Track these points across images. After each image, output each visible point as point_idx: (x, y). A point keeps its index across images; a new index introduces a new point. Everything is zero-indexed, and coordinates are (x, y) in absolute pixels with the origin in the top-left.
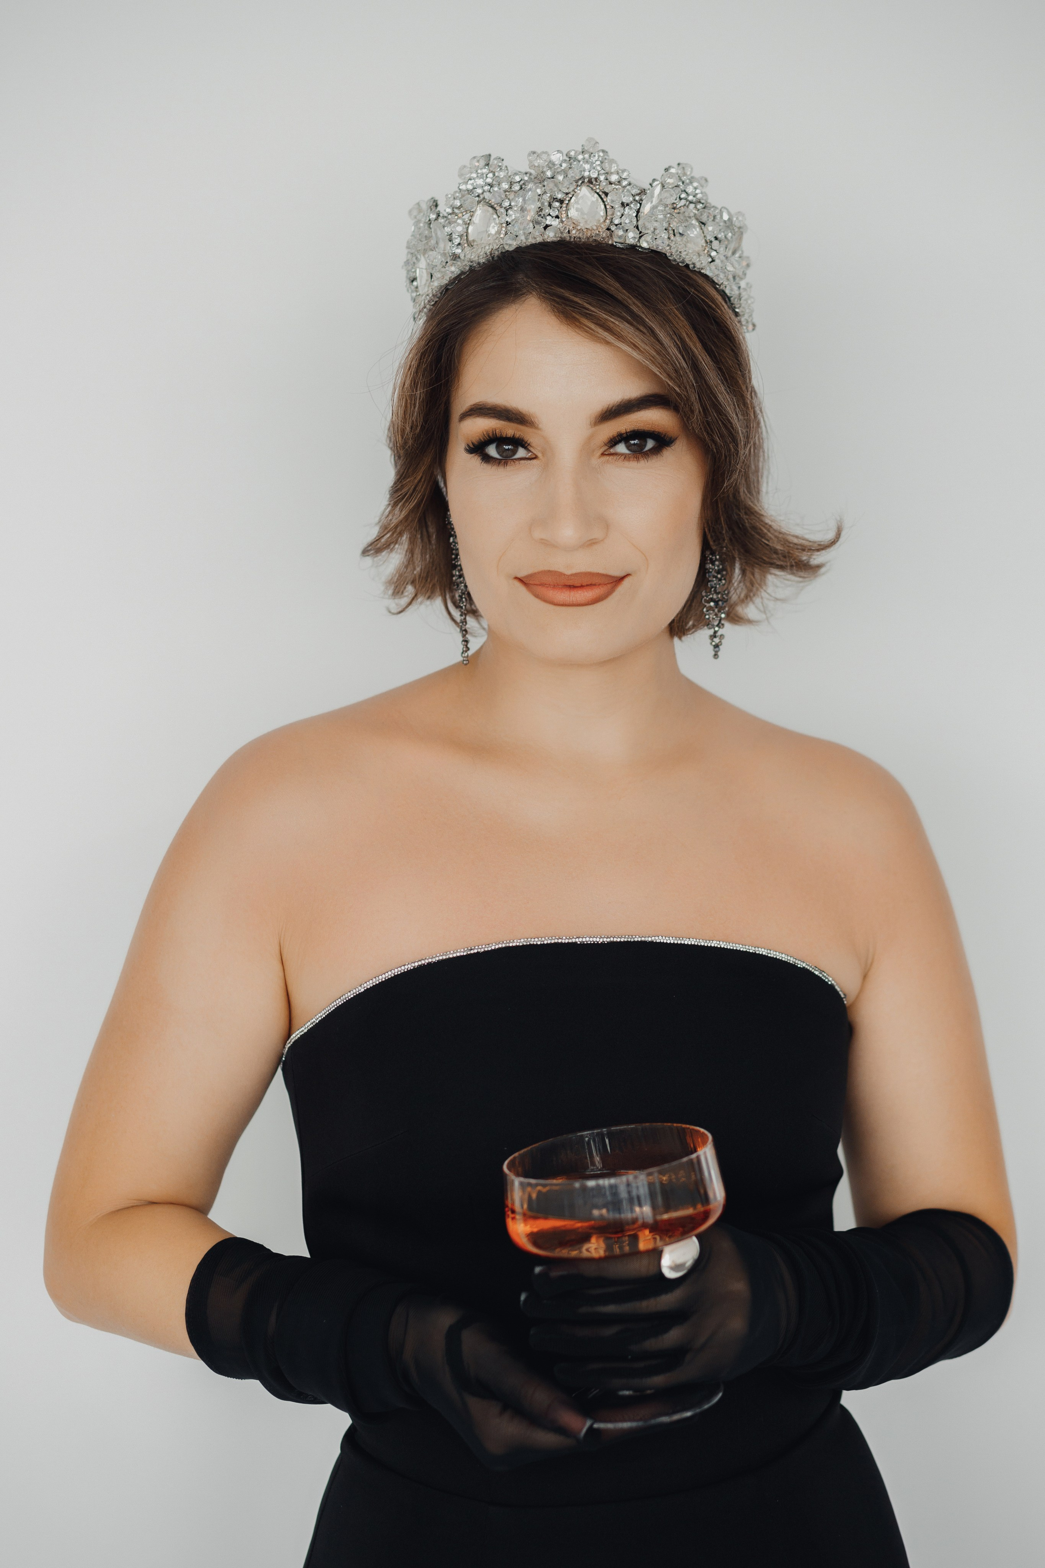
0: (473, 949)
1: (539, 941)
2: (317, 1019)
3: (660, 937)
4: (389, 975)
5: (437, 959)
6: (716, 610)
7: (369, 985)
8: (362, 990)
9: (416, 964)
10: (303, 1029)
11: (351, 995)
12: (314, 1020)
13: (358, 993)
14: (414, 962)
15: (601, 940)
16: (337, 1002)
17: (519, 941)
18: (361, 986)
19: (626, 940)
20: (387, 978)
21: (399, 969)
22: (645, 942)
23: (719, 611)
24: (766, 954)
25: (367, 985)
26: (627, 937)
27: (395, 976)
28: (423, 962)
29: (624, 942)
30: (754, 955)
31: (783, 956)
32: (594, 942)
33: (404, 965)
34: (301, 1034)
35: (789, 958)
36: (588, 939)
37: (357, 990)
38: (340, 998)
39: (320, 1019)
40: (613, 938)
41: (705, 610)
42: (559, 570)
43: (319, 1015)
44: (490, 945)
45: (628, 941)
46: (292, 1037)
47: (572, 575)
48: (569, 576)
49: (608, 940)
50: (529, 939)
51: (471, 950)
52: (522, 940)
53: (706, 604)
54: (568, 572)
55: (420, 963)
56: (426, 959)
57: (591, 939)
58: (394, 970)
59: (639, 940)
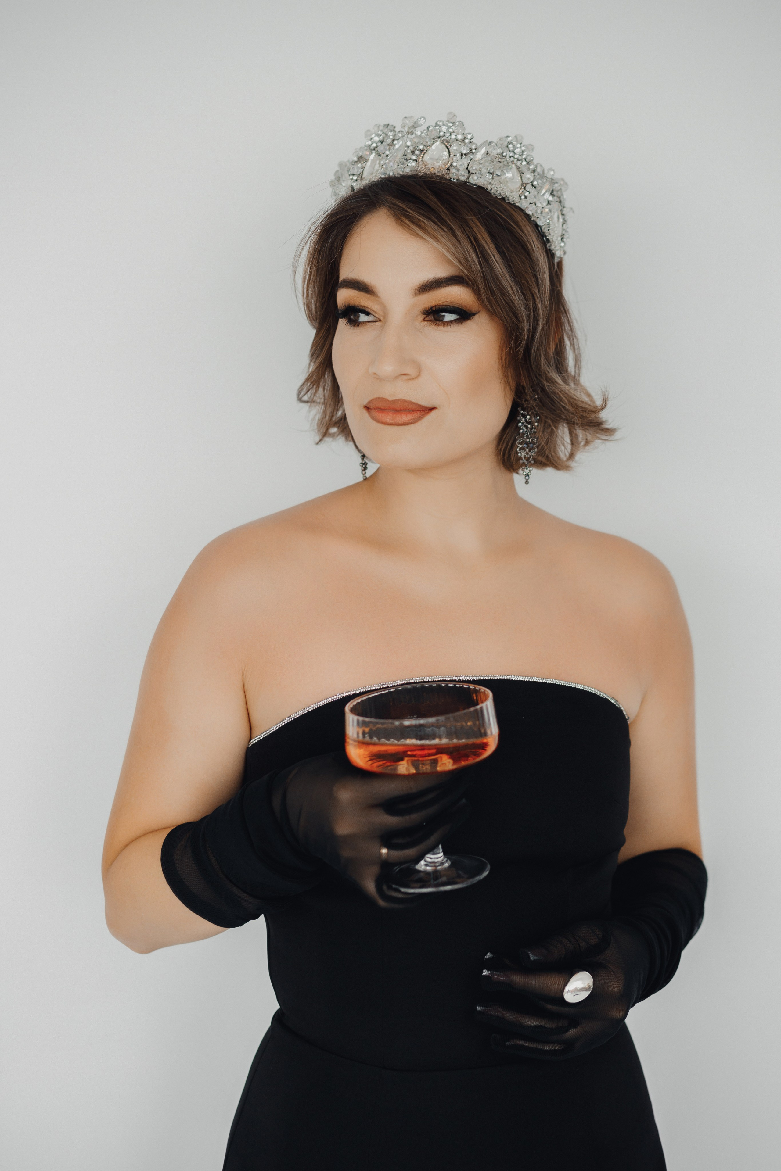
0: (385, 685)
1: (430, 679)
2: (271, 731)
3: (513, 676)
4: (325, 702)
5: (359, 691)
6: (527, 450)
7: (310, 709)
8: (306, 712)
9: (345, 695)
10: (260, 736)
11: (297, 715)
12: (268, 731)
13: (302, 714)
14: (343, 693)
15: (473, 678)
16: (287, 720)
17: (416, 679)
18: (304, 709)
19: (489, 678)
20: (323, 704)
21: (333, 698)
22: (502, 679)
23: (530, 451)
24: (583, 689)
25: (309, 709)
26: (490, 676)
27: (329, 703)
28: (349, 693)
29: (488, 679)
30: (575, 689)
31: (593, 690)
32: (468, 680)
33: (336, 695)
34: (258, 740)
35: (597, 691)
36: (463, 677)
37: (302, 712)
38: (289, 717)
39: (273, 731)
40: (481, 677)
41: (518, 449)
42: (385, 397)
43: (273, 728)
44: (397, 682)
45: (490, 679)
46: (251, 741)
47: (393, 401)
48: (391, 401)
49: (478, 678)
50: (423, 678)
51: (383, 685)
52: (418, 678)
53: (519, 445)
54: (390, 399)
55: (347, 694)
56: (351, 691)
57: (466, 678)
58: (329, 699)
59: (499, 678)
